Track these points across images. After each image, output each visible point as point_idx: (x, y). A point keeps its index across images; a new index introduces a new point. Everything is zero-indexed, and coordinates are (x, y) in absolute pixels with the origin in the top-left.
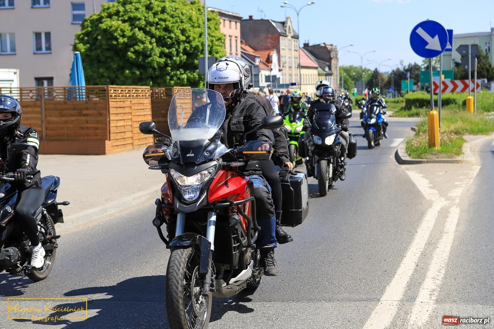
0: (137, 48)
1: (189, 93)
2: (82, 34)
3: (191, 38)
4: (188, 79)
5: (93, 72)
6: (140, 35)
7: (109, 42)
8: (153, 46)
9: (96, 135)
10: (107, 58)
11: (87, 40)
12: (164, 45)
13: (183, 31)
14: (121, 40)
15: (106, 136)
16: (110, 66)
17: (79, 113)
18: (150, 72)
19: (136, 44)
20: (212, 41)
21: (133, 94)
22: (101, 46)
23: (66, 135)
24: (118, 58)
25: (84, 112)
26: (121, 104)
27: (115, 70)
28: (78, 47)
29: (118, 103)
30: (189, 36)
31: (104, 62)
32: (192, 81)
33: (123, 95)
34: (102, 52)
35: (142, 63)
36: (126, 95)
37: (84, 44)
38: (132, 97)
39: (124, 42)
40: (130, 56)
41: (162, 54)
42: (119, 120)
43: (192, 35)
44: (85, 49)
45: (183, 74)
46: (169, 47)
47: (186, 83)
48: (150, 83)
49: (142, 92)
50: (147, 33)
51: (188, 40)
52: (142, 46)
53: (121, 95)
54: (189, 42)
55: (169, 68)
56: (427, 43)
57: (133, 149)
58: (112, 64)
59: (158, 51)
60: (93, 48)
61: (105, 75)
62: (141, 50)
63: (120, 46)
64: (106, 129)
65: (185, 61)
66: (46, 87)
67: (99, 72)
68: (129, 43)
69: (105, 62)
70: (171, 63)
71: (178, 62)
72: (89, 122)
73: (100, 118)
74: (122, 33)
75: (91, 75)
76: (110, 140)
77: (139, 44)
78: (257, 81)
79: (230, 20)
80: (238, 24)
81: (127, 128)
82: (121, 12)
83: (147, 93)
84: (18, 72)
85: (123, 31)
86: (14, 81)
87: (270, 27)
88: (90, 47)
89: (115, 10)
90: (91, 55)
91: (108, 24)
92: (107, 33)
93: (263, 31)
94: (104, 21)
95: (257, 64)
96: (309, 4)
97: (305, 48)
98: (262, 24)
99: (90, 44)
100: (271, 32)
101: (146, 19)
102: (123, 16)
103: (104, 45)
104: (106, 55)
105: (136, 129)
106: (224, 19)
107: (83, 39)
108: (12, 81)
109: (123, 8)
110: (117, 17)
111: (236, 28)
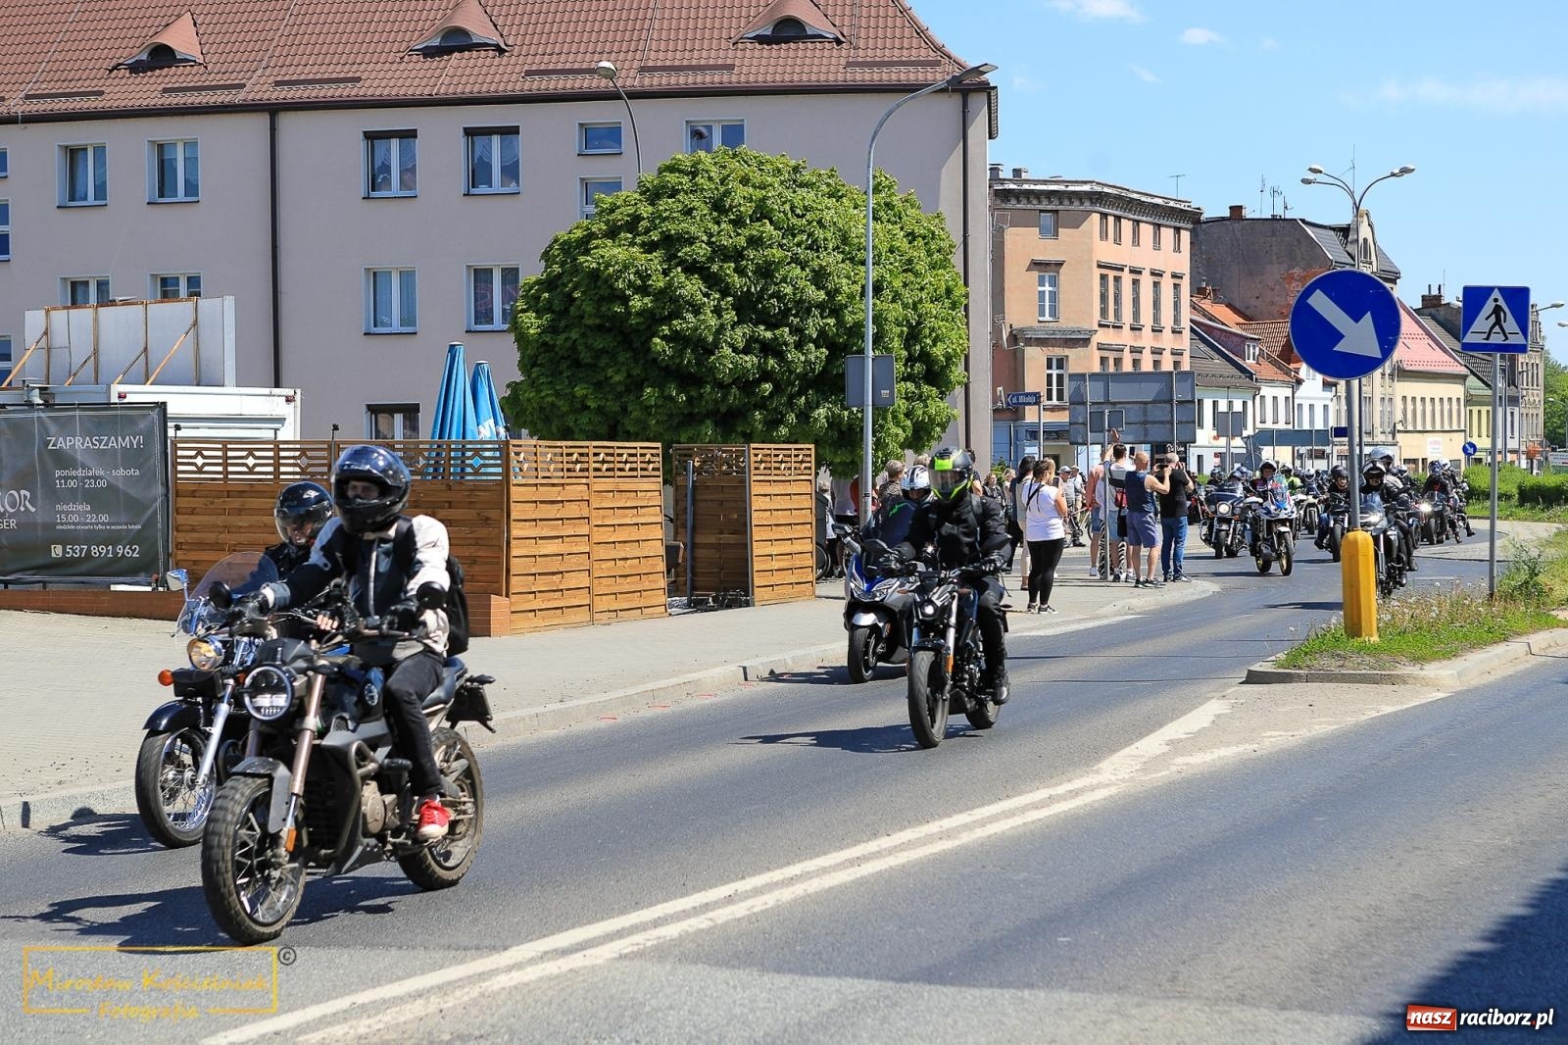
0: (678, 324)
1: (808, 465)
2: (538, 282)
3: (842, 298)
5: (557, 394)
7: (606, 310)
9: (479, 579)
10: (599, 354)
11: (549, 301)
12: (760, 316)
13: (820, 276)
15: (499, 582)
16: (606, 378)
19: (677, 314)
21: (598, 465)
22: (582, 317)
24: (632, 354)
26: (553, 493)
27: (619, 389)
28: (523, 321)
29: (541, 488)
30: (837, 291)
31: (589, 366)
33: (561, 466)
34: (583, 335)
35: (693, 369)
36: (571, 466)
37: (539, 314)
38: (592, 473)
40: (659, 349)
41: (753, 345)
42: (541, 538)
44: (538, 327)
46: (774, 324)
49: (631, 459)
50: (713, 281)
51: (832, 303)
53: (552, 467)
54: (835, 311)
56: (1343, 336)
57: (592, 621)
58: (610, 372)
59: (742, 334)
60: (562, 324)
61: (592, 404)
62: (690, 331)
63: (633, 321)
64: (500, 563)
65: (823, 363)
66: (399, 443)
67: (574, 396)
68: (657, 312)
69: (592, 366)
71: (801, 368)
74: (639, 283)
75: (553, 405)
76: (507, 596)
77: (685, 314)
78: (1188, 422)
79: (1156, 221)
80: (1185, 236)
81: (572, 562)
82: (644, 219)
83: (649, 462)
84: (298, 397)
85: (644, 276)
86: (286, 423)
87: (1298, 240)
88: (553, 320)
89: (628, 215)
90: (554, 346)
91: (603, 257)
92: (599, 283)
93: (1274, 257)
94: (596, 248)
95: (1249, 363)
96: (1393, 175)
97: (1427, 311)
98: (1274, 234)
99: (553, 312)
100: (1303, 259)
101: (714, 239)
102: (647, 231)
103: (590, 316)
104: (596, 344)
105: (604, 565)
106: (1134, 220)
107: (537, 298)
108: (281, 420)
109: (650, 209)
110: (630, 236)
111: (1177, 249)
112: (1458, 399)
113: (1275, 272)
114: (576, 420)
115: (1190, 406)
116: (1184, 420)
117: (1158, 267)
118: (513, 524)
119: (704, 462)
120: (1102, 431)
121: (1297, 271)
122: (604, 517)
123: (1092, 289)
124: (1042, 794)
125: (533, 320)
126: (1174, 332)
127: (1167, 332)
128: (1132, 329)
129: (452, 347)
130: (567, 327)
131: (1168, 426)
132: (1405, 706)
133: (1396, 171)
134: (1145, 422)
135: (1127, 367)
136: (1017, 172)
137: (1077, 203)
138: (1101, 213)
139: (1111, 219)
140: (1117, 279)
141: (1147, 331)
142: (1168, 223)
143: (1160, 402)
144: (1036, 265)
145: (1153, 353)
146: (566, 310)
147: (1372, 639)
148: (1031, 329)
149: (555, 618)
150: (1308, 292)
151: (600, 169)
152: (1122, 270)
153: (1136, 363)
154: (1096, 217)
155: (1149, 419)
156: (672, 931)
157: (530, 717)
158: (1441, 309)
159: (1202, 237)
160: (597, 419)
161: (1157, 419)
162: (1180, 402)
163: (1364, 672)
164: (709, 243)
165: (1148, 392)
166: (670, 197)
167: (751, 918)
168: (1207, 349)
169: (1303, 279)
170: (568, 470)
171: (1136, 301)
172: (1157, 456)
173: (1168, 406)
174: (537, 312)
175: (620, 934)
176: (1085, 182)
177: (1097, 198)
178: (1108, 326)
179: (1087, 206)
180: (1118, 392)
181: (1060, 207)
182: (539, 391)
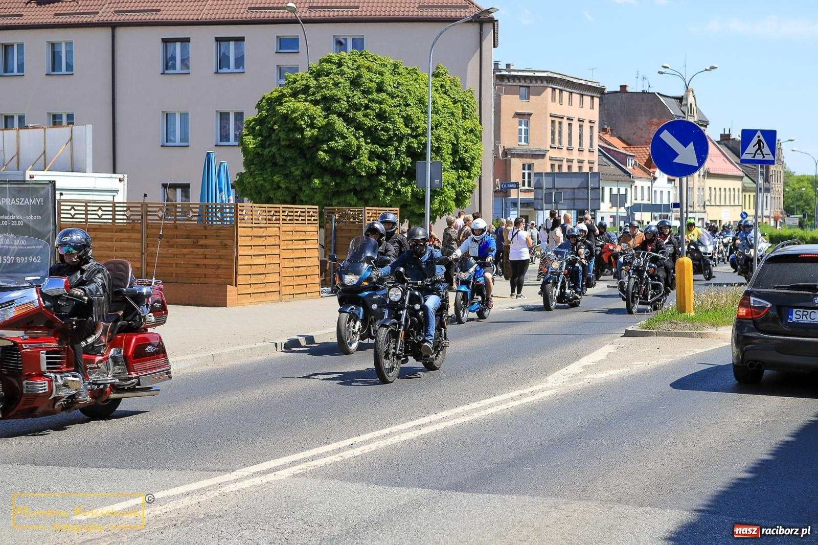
0: (332, 144)
2: (254, 120)
3: (420, 131)
4: (414, 194)
5: (264, 180)
6: (340, 124)
7: (291, 136)
8: (359, 142)
9: (218, 276)
10: (286, 160)
11: (260, 130)
12: (376, 141)
13: (408, 120)
14: (308, 132)
15: (231, 278)
16: (290, 171)
17: (194, 242)
18: (352, 182)
19: (332, 139)
20: (455, 135)
21: (284, 217)
22: (279, 140)
23: (174, 275)
24: (303, 160)
25: (201, 242)
26: (261, 232)
27: (297, 178)
28: (246, 141)
29: (254, 229)
30: (418, 127)
31: (281, 166)
32: (421, 197)
33: (265, 217)
34: (279, 149)
35: (340, 168)
36: (270, 217)
38: (281, 222)
39: (312, 136)
40: (322, 157)
41: (372, 155)
42: (254, 255)
43: (421, 125)
44: (254, 144)
45: (405, 185)
46: (384, 144)
47: (409, 199)
48: (353, 200)
49: (302, 214)
50: (349, 121)
51: (414, 134)
52: (341, 142)
53: (260, 218)
54: (415, 137)
55: (383, 178)
57: (281, 300)
59: (366, 149)
60: (267, 143)
61: (283, 185)
62: (340, 147)
63: (307, 142)
64: (232, 269)
65: (409, 165)
66: (179, 204)
67: (273, 181)
68: (320, 137)
70: (385, 169)
71: (398, 168)
72: (207, 257)
73: (223, 252)
74: (310, 122)
75: (262, 185)
76: (236, 286)
77: (337, 138)
78: (596, 199)
79: (581, 92)
80: (597, 101)
81: (270, 268)
82: (311, 87)
83: (312, 216)
84: (126, 179)
85: (312, 118)
86: (119, 192)
87: (656, 104)
88: (262, 140)
89: (303, 85)
90: (262, 155)
91: (289, 107)
92: (288, 121)
93: (643, 113)
94: (286, 102)
95: (629, 168)
96: (706, 70)
97: (723, 142)
98: (643, 100)
99: (262, 136)
100: (658, 114)
101: (350, 99)
102: (314, 94)
103: (283, 140)
104: (285, 155)
105: (287, 270)
106: (570, 92)
107: (253, 128)
108: (117, 191)
109: (315, 82)
110: (304, 96)
111: (592, 108)
112: (739, 189)
113: (643, 120)
114: (275, 194)
115: (598, 190)
116: (594, 197)
117: (582, 117)
118: (239, 248)
119: (341, 216)
120: (551, 203)
121: (655, 120)
122: (287, 245)
123: (547, 128)
124: (516, 393)
125: (251, 140)
126: (590, 151)
127: (586, 151)
128: (568, 149)
129: (208, 154)
130: (269, 145)
131: (586, 201)
132: (707, 350)
133: (708, 68)
134: (574, 199)
135: (565, 169)
136: (508, 66)
137: (539, 82)
138: (552, 88)
139: (557, 91)
140: (560, 123)
141: (575, 151)
142: (587, 94)
143: (582, 188)
144: (518, 115)
145: (578, 162)
146: (270, 136)
147: (691, 314)
148: (515, 149)
149: (262, 298)
150: (660, 131)
151: (287, 60)
152: (563, 118)
153: (569, 167)
154: (550, 90)
155: (576, 197)
156: (321, 462)
157: (248, 350)
158: (731, 141)
159: (605, 101)
160: (286, 193)
161: (580, 197)
162: (592, 189)
163: (686, 331)
164: (347, 101)
165: (576, 183)
166: (326, 76)
167: (363, 456)
168: (607, 161)
169: (658, 124)
170: (269, 220)
171: (570, 135)
172: (580, 217)
173: (586, 190)
174: (253, 136)
175: (293, 464)
176: (544, 72)
177: (550, 80)
178: (555, 148)
179: (545, 84)
180: (560, 183)
181: (531, 85)
182: (254, 178)
